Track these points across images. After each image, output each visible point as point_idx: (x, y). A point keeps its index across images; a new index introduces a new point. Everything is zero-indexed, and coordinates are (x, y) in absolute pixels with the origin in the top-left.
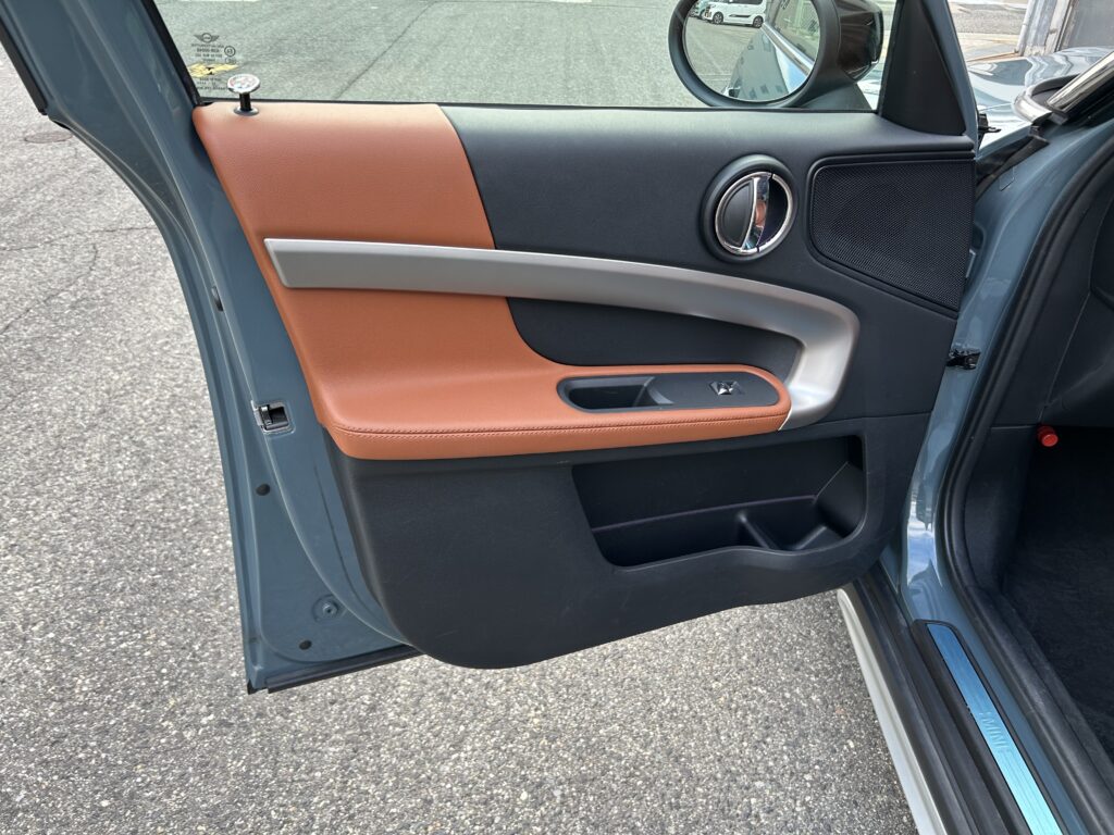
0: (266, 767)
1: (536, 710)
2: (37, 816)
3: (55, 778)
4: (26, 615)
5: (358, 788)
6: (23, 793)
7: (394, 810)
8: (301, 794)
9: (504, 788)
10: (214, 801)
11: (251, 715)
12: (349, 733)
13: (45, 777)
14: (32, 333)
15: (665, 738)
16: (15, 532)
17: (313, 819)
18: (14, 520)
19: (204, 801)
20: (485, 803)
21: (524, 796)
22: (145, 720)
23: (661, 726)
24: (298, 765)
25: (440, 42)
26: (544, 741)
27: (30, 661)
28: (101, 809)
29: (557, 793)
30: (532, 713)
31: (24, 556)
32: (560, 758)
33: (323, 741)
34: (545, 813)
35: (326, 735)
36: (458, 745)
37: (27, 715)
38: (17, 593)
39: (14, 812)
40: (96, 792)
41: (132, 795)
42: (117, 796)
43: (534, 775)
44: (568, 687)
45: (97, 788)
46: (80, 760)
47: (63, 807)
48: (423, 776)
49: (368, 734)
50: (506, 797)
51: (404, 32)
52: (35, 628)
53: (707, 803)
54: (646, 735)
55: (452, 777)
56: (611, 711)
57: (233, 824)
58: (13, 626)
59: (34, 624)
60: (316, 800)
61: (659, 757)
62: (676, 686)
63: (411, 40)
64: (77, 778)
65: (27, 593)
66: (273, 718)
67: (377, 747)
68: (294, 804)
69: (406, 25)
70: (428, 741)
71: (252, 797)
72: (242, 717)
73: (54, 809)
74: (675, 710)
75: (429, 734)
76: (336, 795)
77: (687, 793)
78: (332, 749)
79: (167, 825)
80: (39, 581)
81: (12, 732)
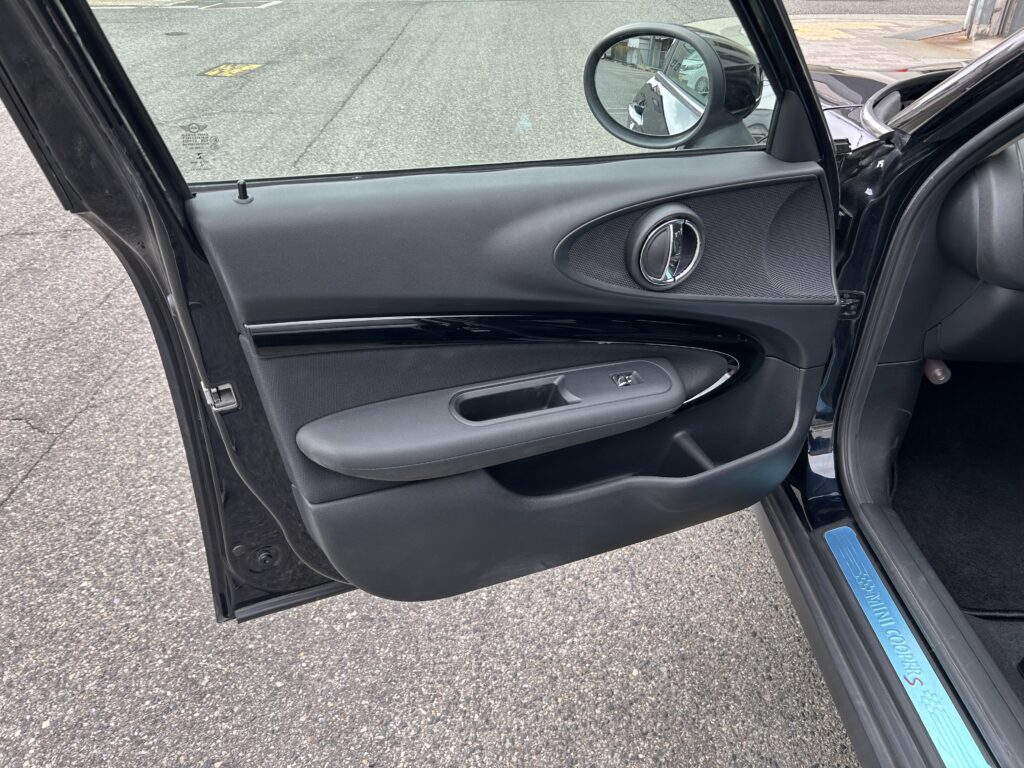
0: (409, 653)
1: (632, 602)
2: (223, 696)
3: (232, 665)
4: (179, 534)
5: (491, 668)
6: (207, 678)
7: (526, 686)
8: (444, 673)
9: (617, 666)
10: (370, 680)
11: (387, 610)
12: (474, 624)
13: (224, 664)
14: (131, 301)
15: (748, 623)
16: (155, 466)
17: (459, 694)
18: (151, 456)
19: (363, 681)
20: (603, 678)
21: (635, 672)
22: (299, 617)
23: (743, 613)
24: (437, 651)
25: (436, 39)
26: (644, 628)
27: (192, 570)
28: (277, 689)
29: (664, 670)
30: (630, 605)
31: (166, 485)
32: (661, 641)
33: (454, 631)
34: (655, 685)
35: (456, 626)
36: (570, 631)
37: (198, 614)
38: (168, 516)
39: (202, 695)
40: (270, 675)
41: (301, 677)
42: (289, 678)
43: (640, 654)
44: (656, 583)
45: (269, 672)
46: (251, 650)
47: (244, 689)
48: (545, 658)
49: (491, 624)
50: (620, 673)
51: (403, 30)
52: (189, 544)
53: (794, 675)
54: (732, 621)
55: (569, 658)
56: (698, 603)
57: (390, 699)
58: (170, 543)
59: (188, 541)
60: (457, 678)
61: (745, 639)
62: (750, 581)
63: (410, 38)
64: (250, 664)
65: (176, 516)
66: (407, 613)
67: (502, 636)
68: (440, 682)
69: (403, 24)
70: (544, 628)
71: (403, 677)
72: (380, 613)
73: (236, 689)
74: (753, 600)
75: (543, 624)
76: (474, 674)
77: (776, 668)
78: (464, 637)
79: (336, 700)
80: (184, 505)
81: (187, 629)
